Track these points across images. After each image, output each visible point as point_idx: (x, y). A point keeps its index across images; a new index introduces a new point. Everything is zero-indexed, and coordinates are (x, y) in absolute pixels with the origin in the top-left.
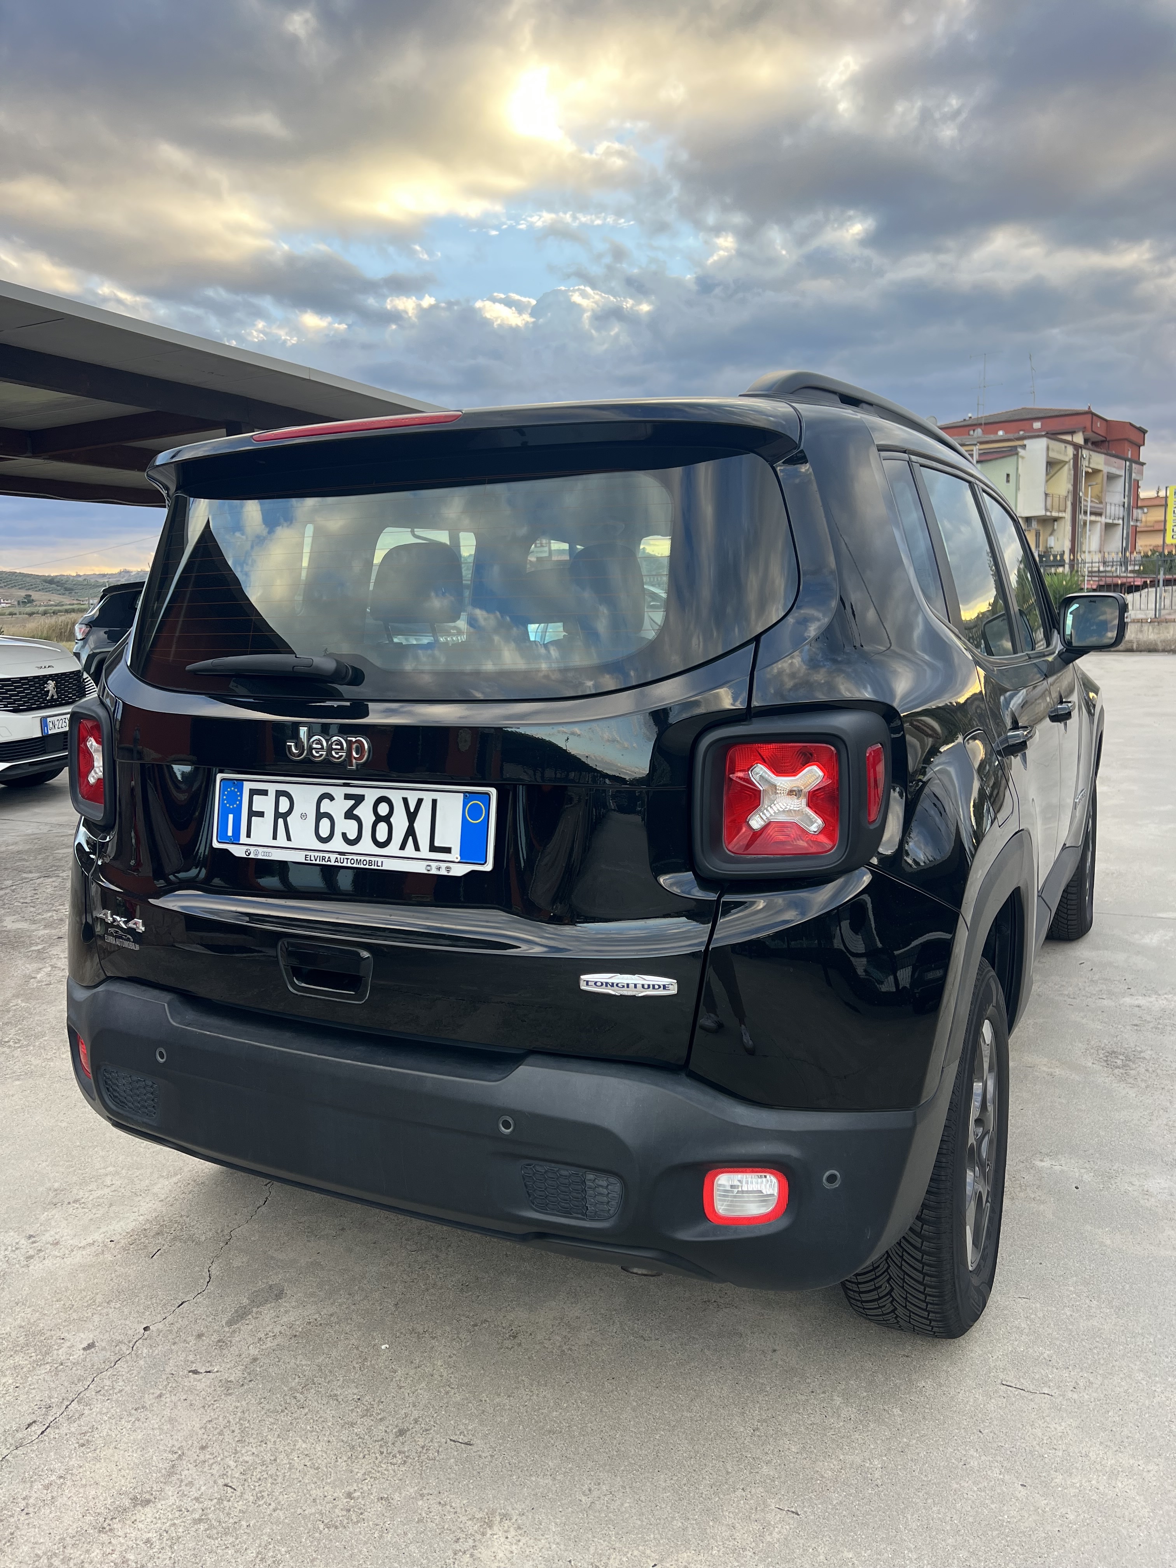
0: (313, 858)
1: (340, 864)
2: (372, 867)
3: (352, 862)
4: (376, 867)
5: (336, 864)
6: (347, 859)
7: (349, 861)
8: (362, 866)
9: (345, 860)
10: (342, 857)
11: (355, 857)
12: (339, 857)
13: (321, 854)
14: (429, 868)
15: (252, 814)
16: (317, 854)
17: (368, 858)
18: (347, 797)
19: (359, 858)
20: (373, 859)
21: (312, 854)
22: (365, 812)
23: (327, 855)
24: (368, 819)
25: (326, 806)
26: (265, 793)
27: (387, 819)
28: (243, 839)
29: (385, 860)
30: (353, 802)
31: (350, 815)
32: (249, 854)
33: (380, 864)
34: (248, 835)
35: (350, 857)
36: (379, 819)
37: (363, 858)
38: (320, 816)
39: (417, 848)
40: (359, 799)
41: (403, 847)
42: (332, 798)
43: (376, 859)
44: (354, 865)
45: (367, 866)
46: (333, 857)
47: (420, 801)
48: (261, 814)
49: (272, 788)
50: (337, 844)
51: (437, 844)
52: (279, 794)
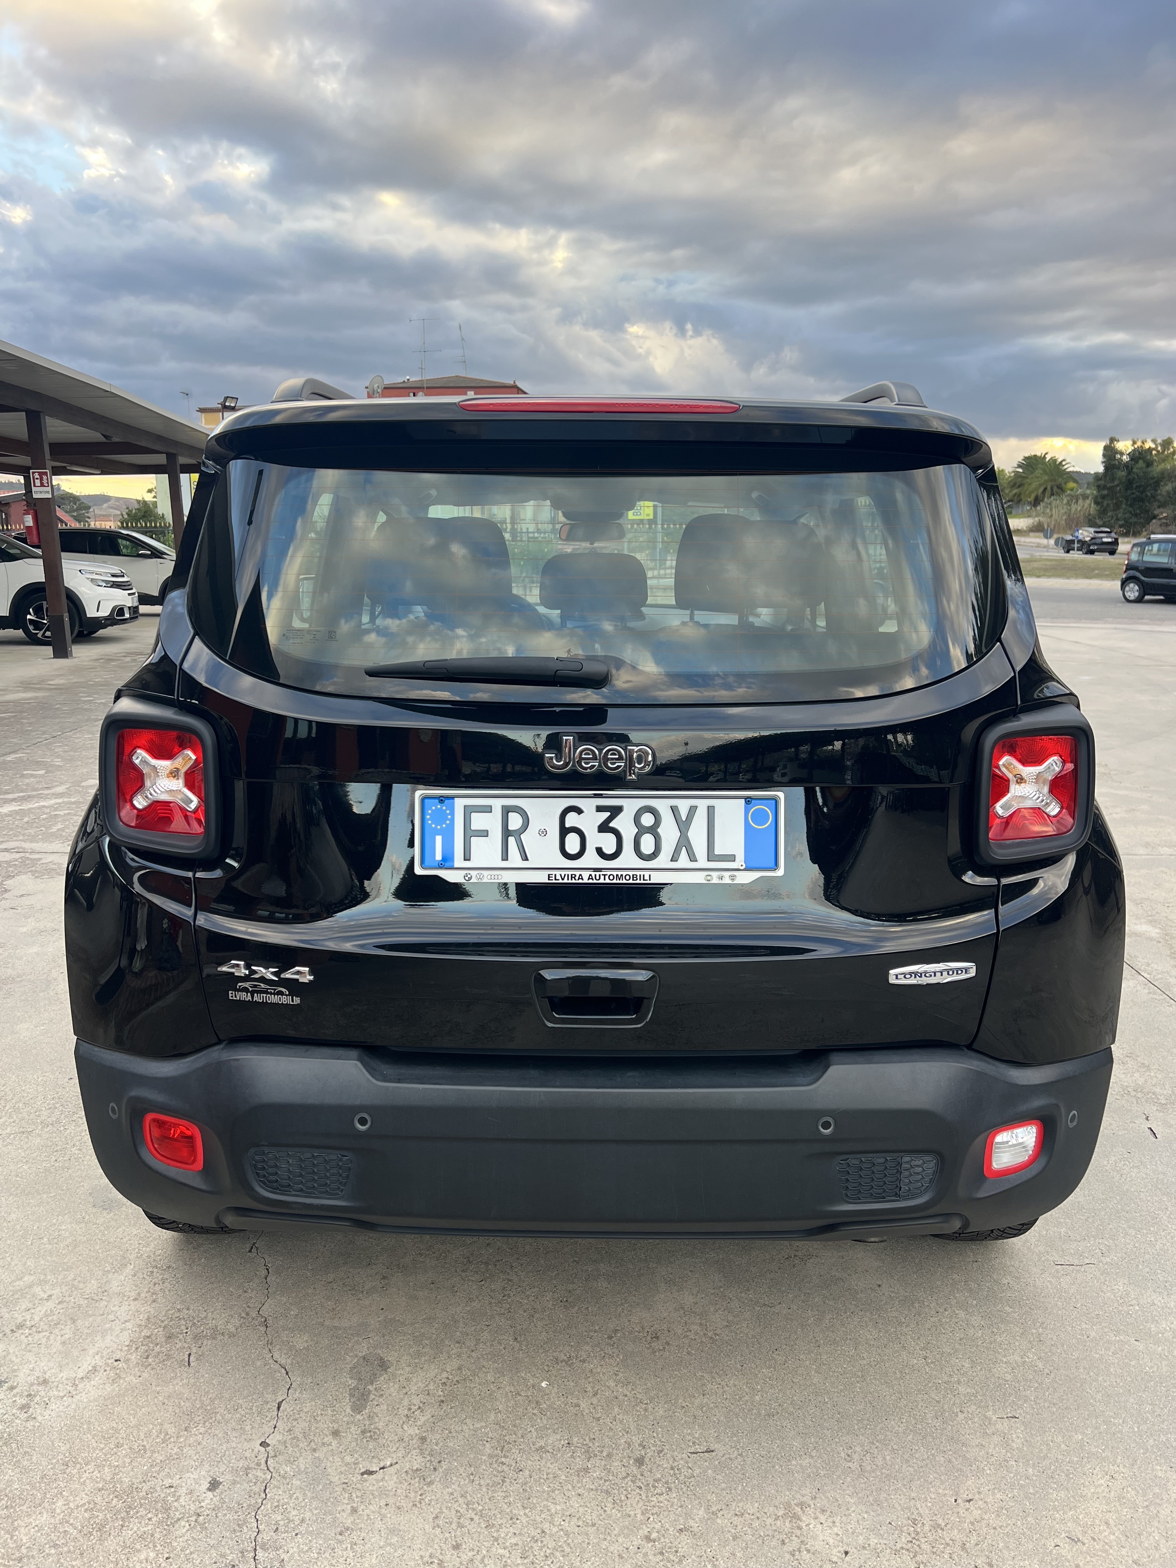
0: (558, 877)
1: (595, 881)
2: (638, 881)
3: (611, 877)
4: (642, 882)
5: (590, 881)
6: (605, 875)
7: (607, 877)
8: (624, 881)
9: (602, 877)
10: (598, 874)
11: (615, 873)
12: (593, 874)
13: (570, 873)
14: (709, 878)
15: (469, 834)
16: (563, 873)
17: (631, 873)
18: (600, 809)
19: (620, 873)
20: (638, 873)
21: (558, 873)
22: (624, 824)
23: (577, 873)
24: (629, 832)
25: (572, 820)
26: (488, 809)
27: (653, 830)
28: (459, 861)
29: (653, 873)
30: (607, 814)
31: (604, 828)
32: (470, 879)
33: (647, 877)
34: (467, 858)
35: (609, 873)
36: (642, 830)
37: (624, 873)
38: (564, 831)
39: (692, 858)
40: (616, 811)
41: (674, 859)
42: (579, 811)
43: (642, 873)
44: (615, 881)
45: (631, 881)
46: (586, 875)
47: (693, 810)
48: (484, 834)
49: (497, 804)
50: (591, 859)
51: (718, 851)
52: (506, 811)
